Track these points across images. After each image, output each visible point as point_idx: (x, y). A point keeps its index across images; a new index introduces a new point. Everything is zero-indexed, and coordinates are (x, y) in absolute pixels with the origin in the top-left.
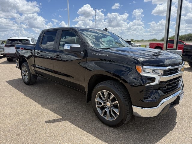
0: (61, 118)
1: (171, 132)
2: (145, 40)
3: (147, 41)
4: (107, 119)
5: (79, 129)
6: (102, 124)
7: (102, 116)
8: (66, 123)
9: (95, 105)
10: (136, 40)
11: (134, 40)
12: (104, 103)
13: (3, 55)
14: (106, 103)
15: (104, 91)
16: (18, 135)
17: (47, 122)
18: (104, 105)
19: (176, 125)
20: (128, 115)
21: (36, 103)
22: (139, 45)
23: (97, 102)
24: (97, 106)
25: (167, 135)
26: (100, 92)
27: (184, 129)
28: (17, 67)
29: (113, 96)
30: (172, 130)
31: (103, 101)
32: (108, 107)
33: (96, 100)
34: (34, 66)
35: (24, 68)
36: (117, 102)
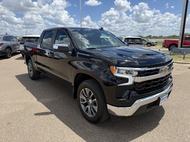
0: (50, 111)
1: (149, 132)
2: (163, 36)
3: (166, 37)
4: (88, 115)
5: (62, 123)
6: (84, 120)
7: (85, 112)
8: (53, 116)
9: (80, 101)
10: (154, 37)
11: (152, 37)
12: (87, 100)
13: (20, 52)
14: (88, 101)
15: (86, 89)
16: (9, 124)
17: (36, 114)
18: (87, 102)
19: (158, 127)
20: (104, 113)
21: (34, 97)
22: (155, 41)
23: (82, 99)
24: (81, 102)
25: (143, 135)
26: (83, 90)
27: (164, 131)
28: (25, 63)
29: (93, 94)
30: (150, 131)
31: (86, 98)
32: (90, 104)
33: (80, 97)
34: (37, 62)
35: (30, 64)
36: (95, 99)
